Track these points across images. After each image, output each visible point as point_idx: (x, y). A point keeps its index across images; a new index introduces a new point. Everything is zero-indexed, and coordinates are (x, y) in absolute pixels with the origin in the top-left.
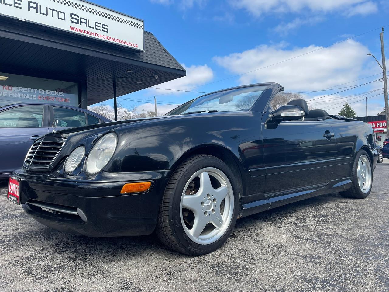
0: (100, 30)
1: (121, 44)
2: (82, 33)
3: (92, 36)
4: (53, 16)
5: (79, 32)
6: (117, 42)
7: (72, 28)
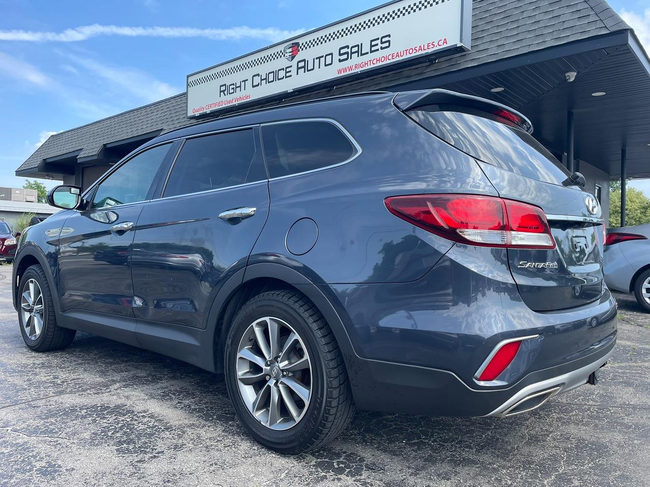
0: (378, 50)
1: (413, 55)
2: (353, 72)
3: (366, 68)
4: (319, 68)
5: (348, 73)
6: (405, 57)
7: (340, 72)
